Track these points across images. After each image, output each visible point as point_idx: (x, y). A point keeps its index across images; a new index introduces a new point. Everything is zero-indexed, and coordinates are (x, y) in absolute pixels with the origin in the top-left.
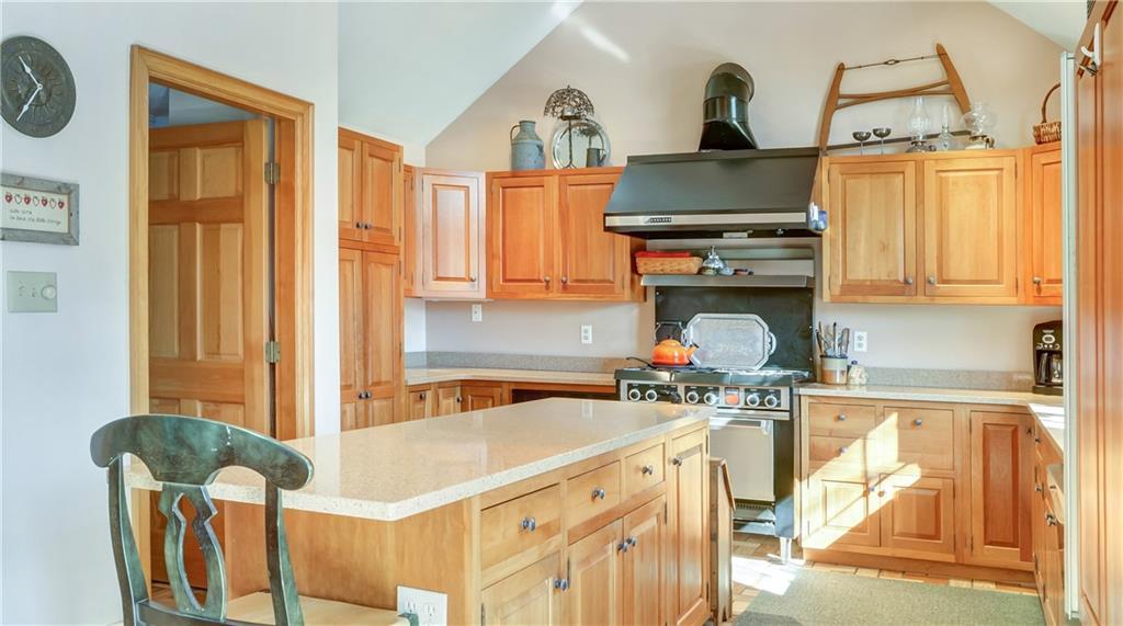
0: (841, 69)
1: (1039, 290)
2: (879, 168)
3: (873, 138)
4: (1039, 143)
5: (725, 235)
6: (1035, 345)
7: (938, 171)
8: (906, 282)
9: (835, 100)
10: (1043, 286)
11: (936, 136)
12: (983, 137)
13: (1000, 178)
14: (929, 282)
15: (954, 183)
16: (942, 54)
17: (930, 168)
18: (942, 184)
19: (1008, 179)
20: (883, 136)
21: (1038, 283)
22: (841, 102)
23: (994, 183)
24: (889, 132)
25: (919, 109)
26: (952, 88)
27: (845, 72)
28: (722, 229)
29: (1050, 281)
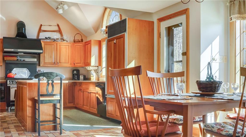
0: (41, 25)
1: (74, 64)
2: (49, 44)
3: (48, 38)
4: (74, 42)
5: (19, 53)
6: (73, 73)
7: (60, 45)
8: (54, 63)
9: (40, 30)
10: (75, 64)
11: (58, 39)
12: (66, 40)
13: (69, 47)
14: (58, 63)
15: (62, 47)
16: (58, 25)
17: (58, 44)
18: (60, 47)
19: (70, 47)
20: (49, 38)
21: (74, 63)
22: (41, 31)
23: (68, 48)
24: (51, 37)
25: (55, 34)
26: (60, 31)
27: (42, 26)
28: (18, 52)
29: (76, 63)
